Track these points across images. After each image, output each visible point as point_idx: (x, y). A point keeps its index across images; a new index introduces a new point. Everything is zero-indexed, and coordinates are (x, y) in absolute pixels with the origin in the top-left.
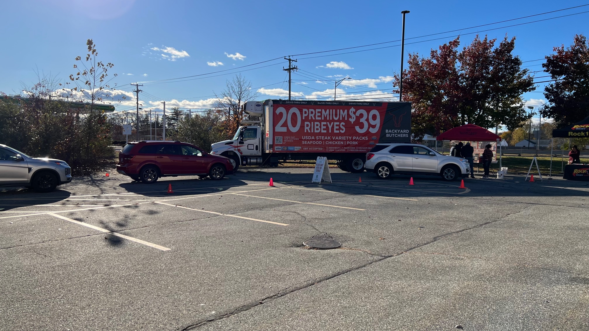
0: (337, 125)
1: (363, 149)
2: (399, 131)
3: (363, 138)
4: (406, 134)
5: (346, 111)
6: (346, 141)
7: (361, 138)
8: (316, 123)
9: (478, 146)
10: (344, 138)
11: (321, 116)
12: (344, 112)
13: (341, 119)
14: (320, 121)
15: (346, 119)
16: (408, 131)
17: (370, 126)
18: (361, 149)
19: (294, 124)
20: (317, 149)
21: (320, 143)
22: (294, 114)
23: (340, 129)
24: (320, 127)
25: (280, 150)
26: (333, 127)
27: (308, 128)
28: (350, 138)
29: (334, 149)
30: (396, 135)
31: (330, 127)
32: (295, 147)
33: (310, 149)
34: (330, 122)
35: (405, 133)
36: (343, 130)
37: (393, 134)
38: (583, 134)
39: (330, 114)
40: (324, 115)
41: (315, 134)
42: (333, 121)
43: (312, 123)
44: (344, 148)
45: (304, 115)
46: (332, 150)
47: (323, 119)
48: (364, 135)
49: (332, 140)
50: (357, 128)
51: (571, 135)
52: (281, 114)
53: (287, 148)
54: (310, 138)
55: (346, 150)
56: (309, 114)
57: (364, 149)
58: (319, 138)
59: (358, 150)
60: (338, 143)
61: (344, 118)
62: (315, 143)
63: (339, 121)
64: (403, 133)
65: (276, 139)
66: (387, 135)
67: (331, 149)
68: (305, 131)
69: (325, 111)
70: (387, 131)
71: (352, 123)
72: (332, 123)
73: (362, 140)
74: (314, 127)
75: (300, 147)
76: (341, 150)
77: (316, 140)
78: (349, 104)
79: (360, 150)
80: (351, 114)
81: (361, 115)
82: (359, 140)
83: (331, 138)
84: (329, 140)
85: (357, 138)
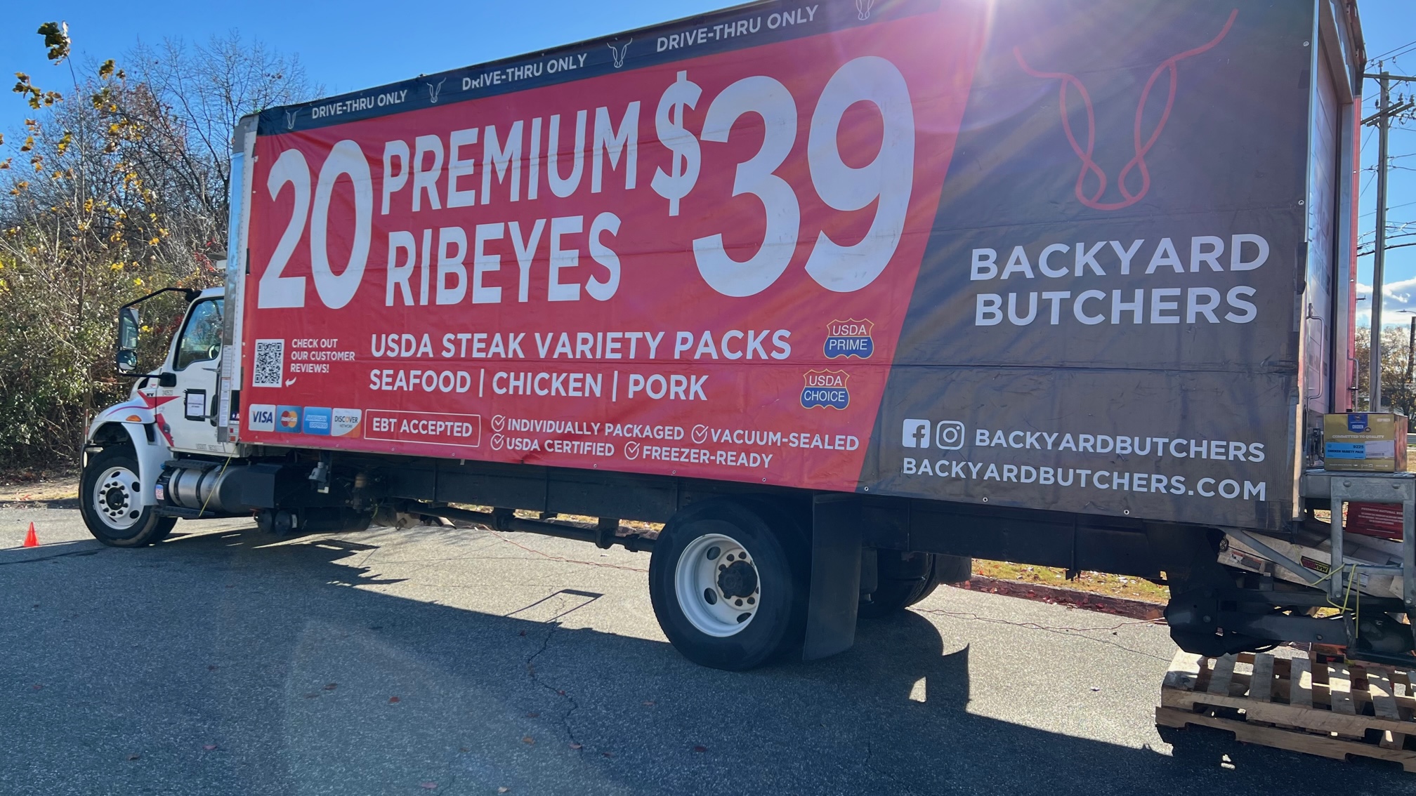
0: (568, 242)
1: (747, 450)
3: (754, 344)
4: (1224, 281)
5: (633, 110)
6: (626, 366)
7: (734, 345)
8: (445, 236)
12: (616, 122)
13: (596, 187)
14: (470, 219)
15: (631, 182)
17: (818, 220)
18: (727, 446)
20: (444, 427)
21: (464, 382)
23: (587, 269)
24: (469, 263)
25: (272, 428)
26: (542, 257)
27: (404, 276)
28: (653, 345)
29: (541, 436)
31: (525, 257)
33: (404, 427)
34: (526, 213)
36: (603, 276)
37: (1056, 297)
39: (525, 159)
40: (494, 172)
41: (437, 321)
42: (549, 206)
44: (609, 429)
45: (392, 184)
46: (527, 446)
47: (484, 199)
48: (760, 311)
49: (531, 363)
50: (710, 257)
52: (288, 193)
54: (408, 346)
55: (619, 443)
56: (411, 173)
57: (755, 448)
58: (459, 344)
59: (705, 457)
60: (565, 384)
61: (614, 176)
62: (434, 382)
63: (580, 202)
65: (257, 355)
66: (989, 310)
67: (523, 435)
68: (390, 300)
69: (503, 141)
71: (674, 211)
72: (540, 224)
73: (742, 361)
74: (434, 266)
76: (586, 447)
77: (437, 363)
78: (661, 44)
79: (720, 457)
80: (670, 132)
81: (749, 131)
82: (723, 360)
83: (528, 345)
84: (512, 365)
85: (706, 347)
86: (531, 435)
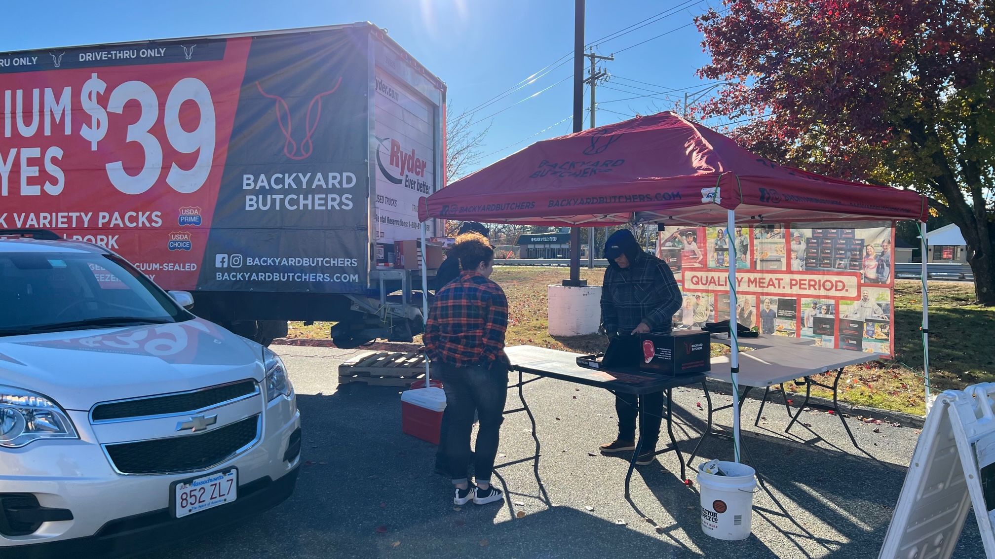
0: (31, 162)
2: (304, 181)
3: (142, 219)
4: (341, 192)
5: (67, 91)
6: (71, 232)
7: (132, 219)
9: (789, 251)
10: (61, 220)
12: (57, 97)
13: (48, 132)
15: (68, 131)
16: (349, 180)
17: (171, 157)
23: (44, 177)
26: (15, 170)
28: (86, 219)
30: (292, 202)
31: (5, 172)
35: (333, 190)
36: (54, 181)
37: (278, 197)
39: (2, 113)
48: (145, 202)
49: (11, 232)
50: (115, 172)
61: (58, 127)
63: (39, 140)
64: (327, 191)
66: (251, 203)
70: (247, 181)
71: (94, 148)
72: (13, 152)
73: (136, 228)
78: (83, 57)
80: (90, 106)
81: (133, 109)
82: (126, 227)
83: (9, 220)
85: (116, 220)
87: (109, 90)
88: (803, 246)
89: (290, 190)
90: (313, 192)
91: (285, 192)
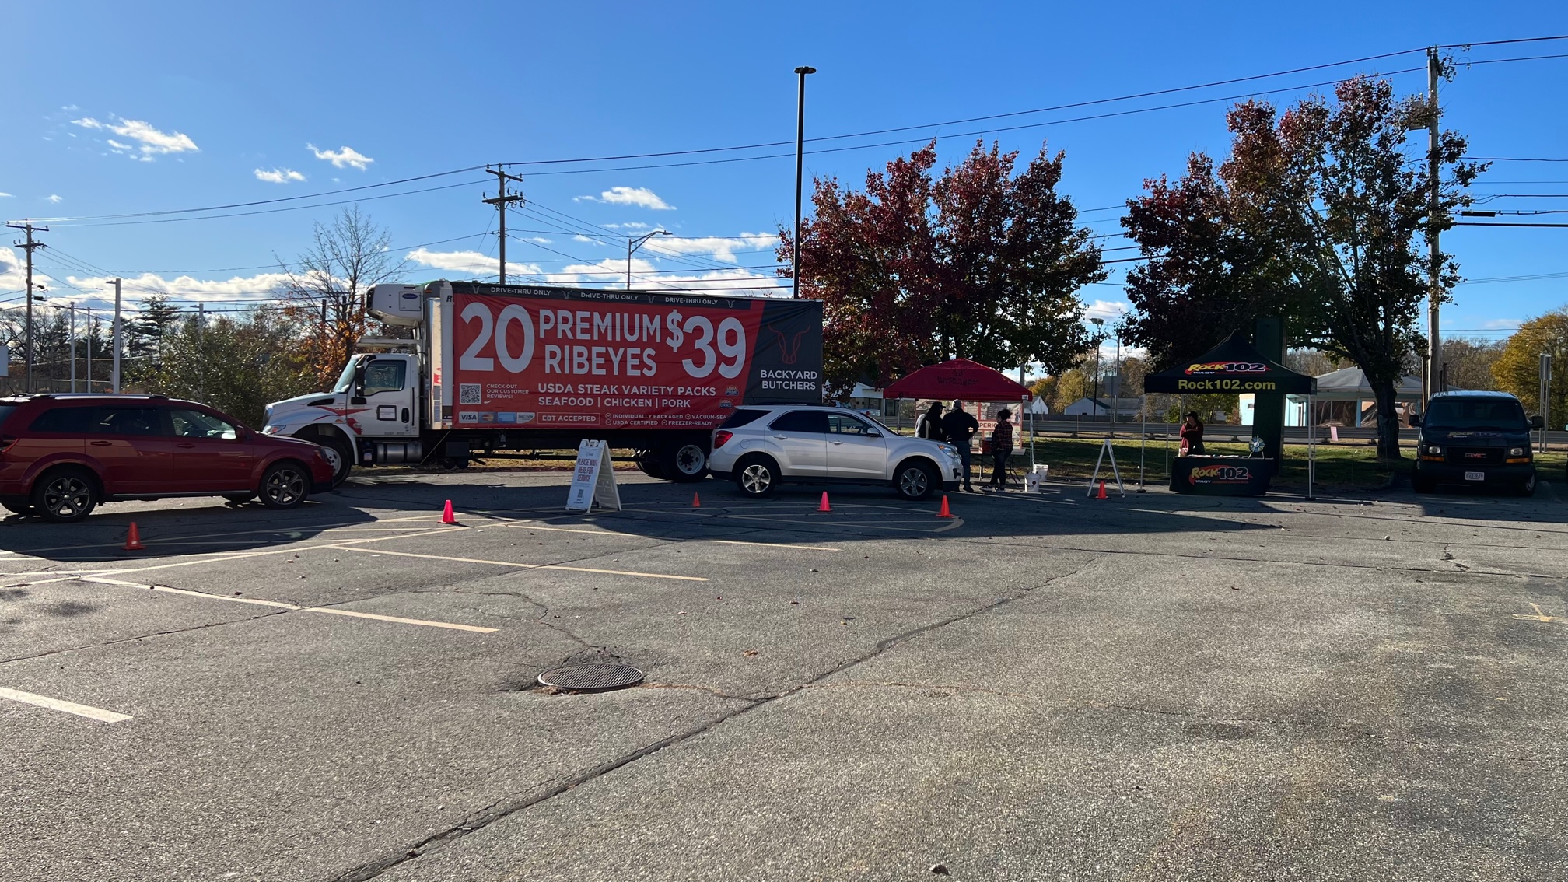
0: (634, 356)
1: (704, 421)
2: (792, 375)
3: (704, 391)
4: (810, 381)
5: (658, 318)
6: (660, 397)
7: (698, 391)
8: (577, 349)
9: (980, 411)
10: (654, 390)
11: (590, 331)
12: (652, 321)
13: (645, 340)
14: (589, 344)
15: (658, 340)
16: (814, 375)
17: (721, 359)
18: (697, 420)
19: (515, 348)
20: (580, 418)
21: (590, 402)
22: (515, 324)
23: (642, 365)
24: (589, 359)
25: (475, 421)
26: (623, 361)
27: (555, 362)
28: (670, 391)
29: (628, 419)
30: (786, 385)
31: (616, 361)
32: (519, 414)
33: (560, 418)
34: (616, 346)
35: (807, 380)
36: (650, 368)
37: (779, 382)
38: (1208, 385)
39: (614, 326)
40: (599, 329)
41: (575, 380)
42: (626, 344)
43: (567, 348)
44: (655, 416)
45: (544, 327)
46: (622, 423)
47: (596, 338)
48: (705, 382)
49: (621, 395)
50: (688, 365)
51: (1183, 387)
52: (477, 322)
53: (496, 416)
54: (560, 388)
55: (660, 421)
56: (556, 323)
57: (707, 420)
58: (586, 389)
59: (691, 423)
60: (637, 402)
61: (652, 338)
62: (574, 402)
63: (638, 344)
64: (804, 380)
65: (461, 390)
66: (765, 385)
67: (620, 420)
68: (548, 371)
69: (603, 319)
70: (763, 373)
71: (675, 351)
72: (622, 350)
73: (701, 396)
74: (571, 360)
75: (533, 414)
76: (647, 422)
77: (576, 395)
78: (667, 300)
79: (696, 423)
80: (672, 327)
81: (698, 332)
82: (694, 395)
83: (619, 389)
84: (613, 396)
85: (689, 391)
86: (624, 419)
87: (685, 319)
88: (986, 409)
89: (786, 379)
90: (797, 380)
91: (783, 380)
